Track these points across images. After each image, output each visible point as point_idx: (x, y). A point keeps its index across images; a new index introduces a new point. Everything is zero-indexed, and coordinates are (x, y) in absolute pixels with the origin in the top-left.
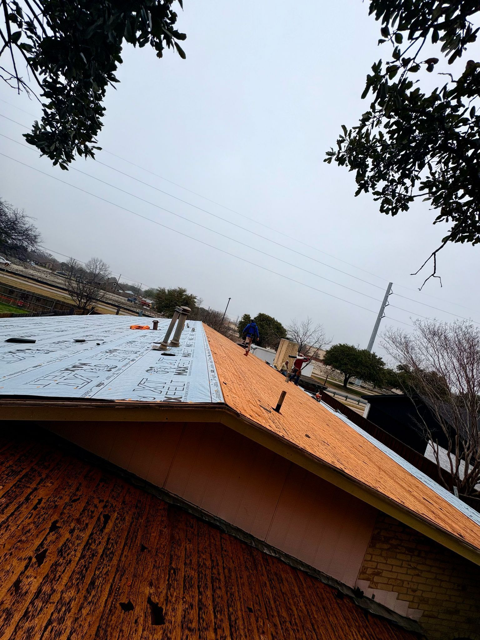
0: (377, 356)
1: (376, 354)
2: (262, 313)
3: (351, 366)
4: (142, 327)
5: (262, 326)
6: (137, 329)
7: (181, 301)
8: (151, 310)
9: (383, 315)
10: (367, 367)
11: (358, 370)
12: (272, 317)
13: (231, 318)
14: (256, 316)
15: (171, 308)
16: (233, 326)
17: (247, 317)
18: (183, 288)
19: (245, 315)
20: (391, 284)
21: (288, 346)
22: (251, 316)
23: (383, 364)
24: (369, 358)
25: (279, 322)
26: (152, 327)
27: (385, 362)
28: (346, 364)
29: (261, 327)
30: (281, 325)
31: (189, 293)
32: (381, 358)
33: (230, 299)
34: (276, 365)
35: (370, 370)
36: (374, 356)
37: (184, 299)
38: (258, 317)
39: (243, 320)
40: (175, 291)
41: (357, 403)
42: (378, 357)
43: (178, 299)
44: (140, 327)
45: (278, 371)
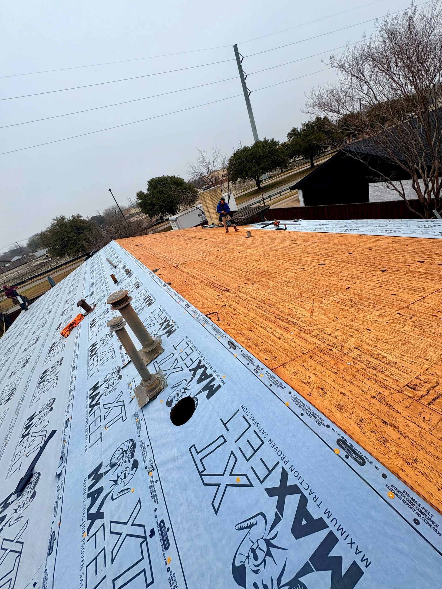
0: (268, 140)
1: (267, 139)
2: (149, 180)
3: (255, 166)
4: (74, 322)
5: (160, 192)
6: (70, 330)
7: (70, 230)
8: (53, 258)
9: (249, 91)
10: (267, 157)
11: (263, 166)
12: (161, 176)
13: (125, 205)
14: (147, 187)
15: (69, 245)
16: (133, 211)
17: (140, 195)
18: (58, 216)
19: (137, 194)
20: (235, 47)
21: (211, 196)
22: (143, 191)
23: (276, 143)
24: (263, 147)
25: (170, 176)
26: (84, 312)
27: (277, 141)
28: (250, 169)
29: (161, 194)
30: (174, 177)
31: (68, 216)
32: (273, 139)
33: (110, 190)
34: (213, 222)
35: (270, 158)
36: (266, 141)
37: (71, 226)
38: (149, 187)
39: (140, 201)
40: (53, 226)
41: (279, 195)
42: (270, 141)
43: (65, 231)
44: (71, 325)
45: (219, 227)
